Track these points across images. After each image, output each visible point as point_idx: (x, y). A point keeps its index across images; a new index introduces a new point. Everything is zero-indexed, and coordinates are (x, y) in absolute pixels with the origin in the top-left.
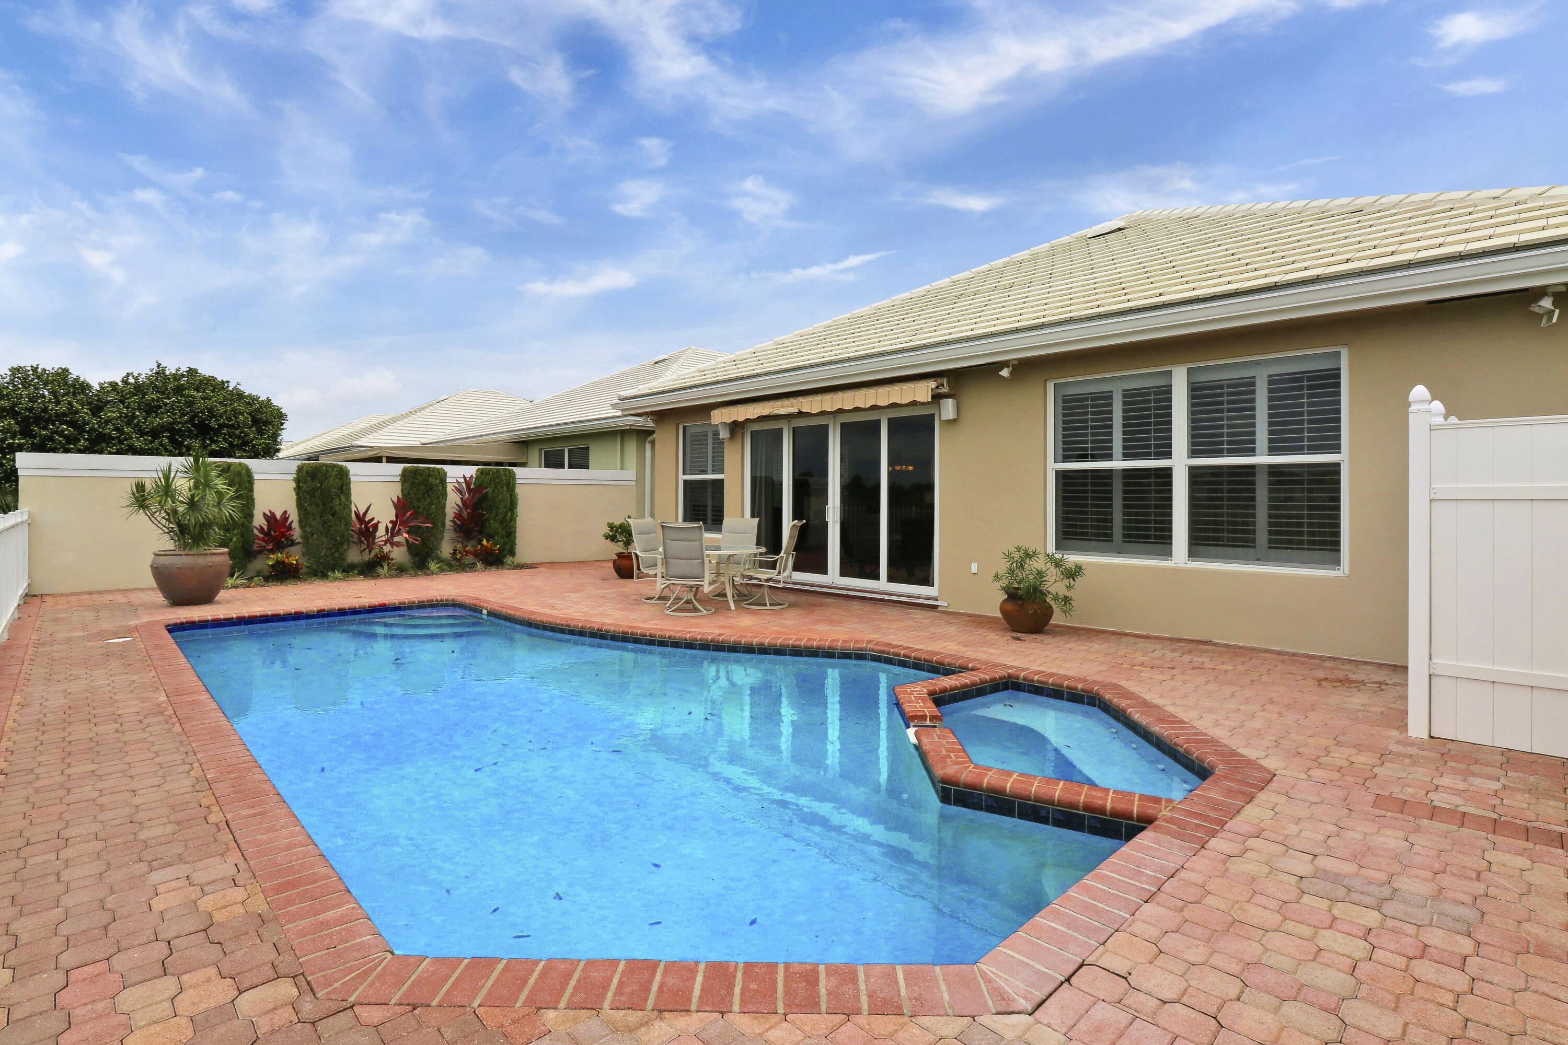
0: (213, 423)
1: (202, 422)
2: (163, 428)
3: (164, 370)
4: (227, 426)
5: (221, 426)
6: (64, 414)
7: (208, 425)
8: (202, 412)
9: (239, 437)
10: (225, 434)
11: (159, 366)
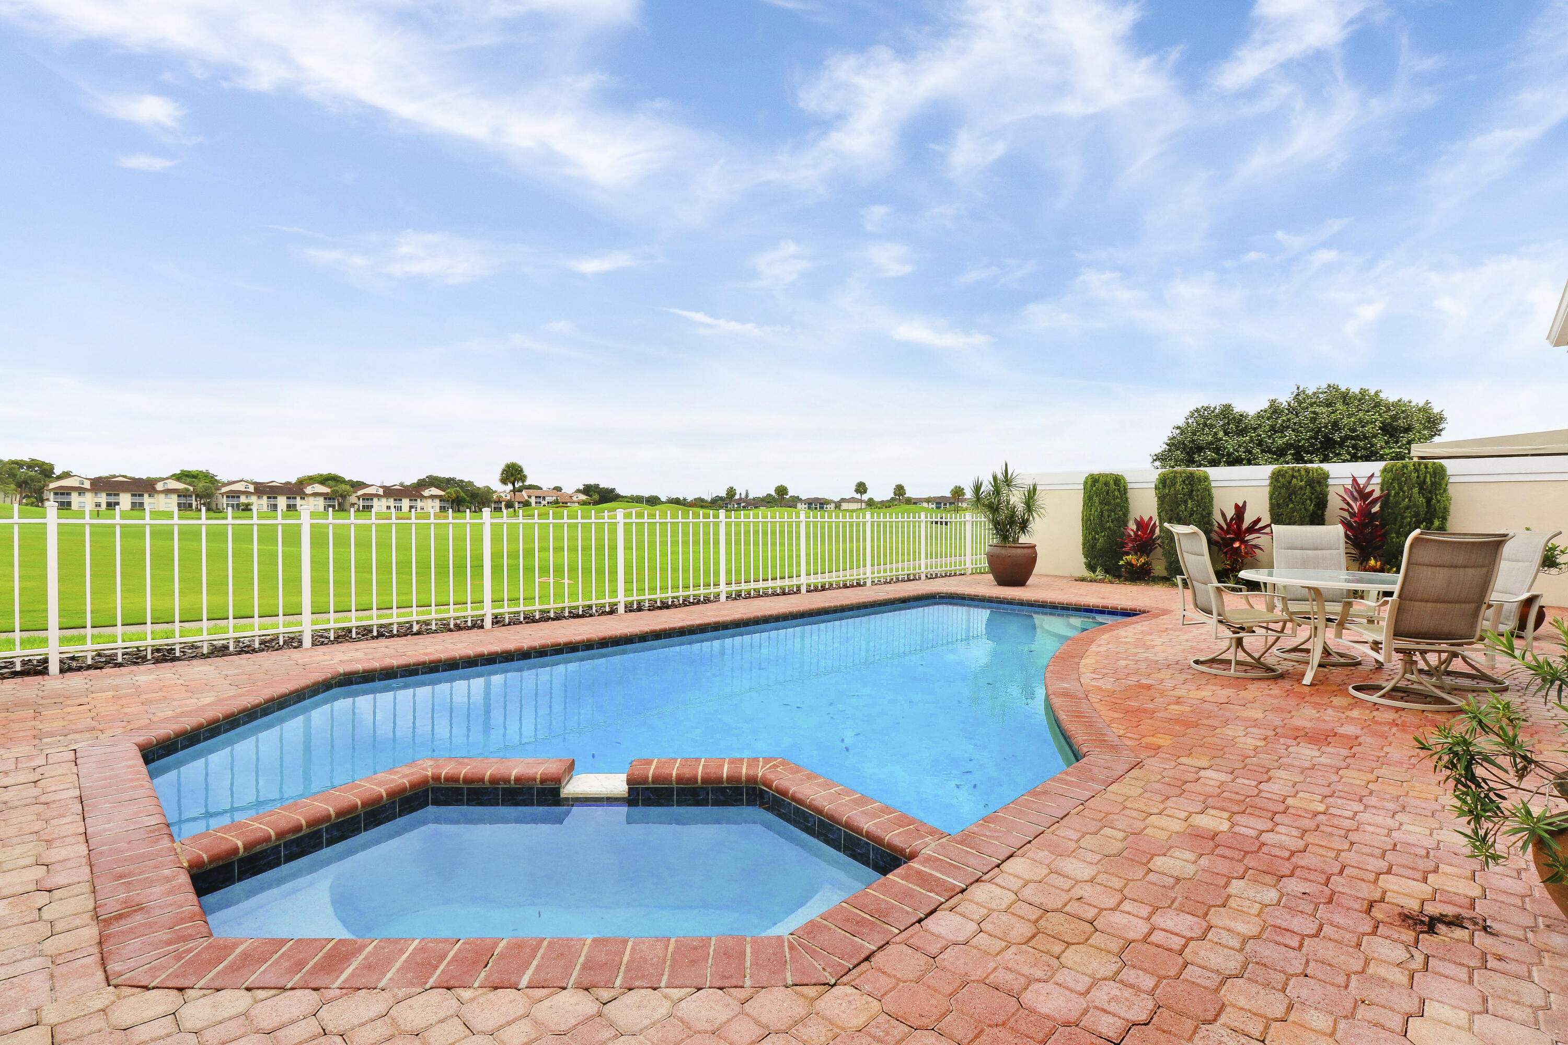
0: (1337, 437)
1: (1326, 436)
2: (1289, 446)
3: (1304, 392)
4: (1352, 438)
5: (1347, 438)
6: (1211, 443)
7: (1332, 439)
8: (1326, 427)
9: (1365, 449)
10: (1348, 447)
11: (1298, 388)
